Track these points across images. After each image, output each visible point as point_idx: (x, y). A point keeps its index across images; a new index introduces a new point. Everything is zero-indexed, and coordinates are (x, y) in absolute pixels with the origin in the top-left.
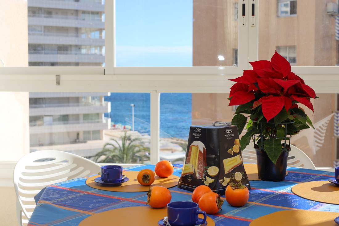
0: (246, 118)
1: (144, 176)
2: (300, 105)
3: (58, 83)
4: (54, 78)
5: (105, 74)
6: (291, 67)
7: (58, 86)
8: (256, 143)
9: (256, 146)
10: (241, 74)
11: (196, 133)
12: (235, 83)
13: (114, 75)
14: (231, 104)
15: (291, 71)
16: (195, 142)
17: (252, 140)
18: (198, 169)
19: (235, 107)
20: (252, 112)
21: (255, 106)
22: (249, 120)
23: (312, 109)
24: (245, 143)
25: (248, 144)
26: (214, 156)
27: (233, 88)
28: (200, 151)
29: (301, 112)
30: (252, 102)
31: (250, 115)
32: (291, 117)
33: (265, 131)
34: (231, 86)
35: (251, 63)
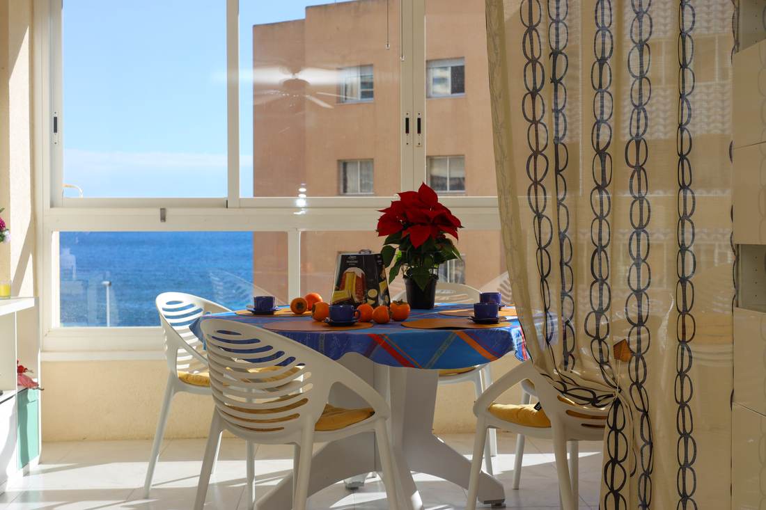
0: (395, 249)
1: (298, 303)
2: (448, 236)
3: (163, 219)
4: (158, 212)
5: (227, 207)
6: (439, 197)
7: (163, 223)
8: (405, 274)
9: (404, 277)
10: (389, 205)
11: (350, 260)
12: (383, 214)
13: (240, 208)
14: (380, 235)
15: (439, 202)
16: (349, 269)
17: (401, 271)
18: (356, 293)
19: (385, 238)
20: (400, 242)
21: (403, 236)
22: (398, 252)
23: (457, 238)
24: (394, 273)
25: (397, 275)
26: (372, 280)
27: (382, 220)
28: (357, 277)
29: (449, 242)
30: (401, 232)
31: (398, 246)
32: (438, 247)
33: (413, 261)
34: (379, 218)
35: (400, 194)
